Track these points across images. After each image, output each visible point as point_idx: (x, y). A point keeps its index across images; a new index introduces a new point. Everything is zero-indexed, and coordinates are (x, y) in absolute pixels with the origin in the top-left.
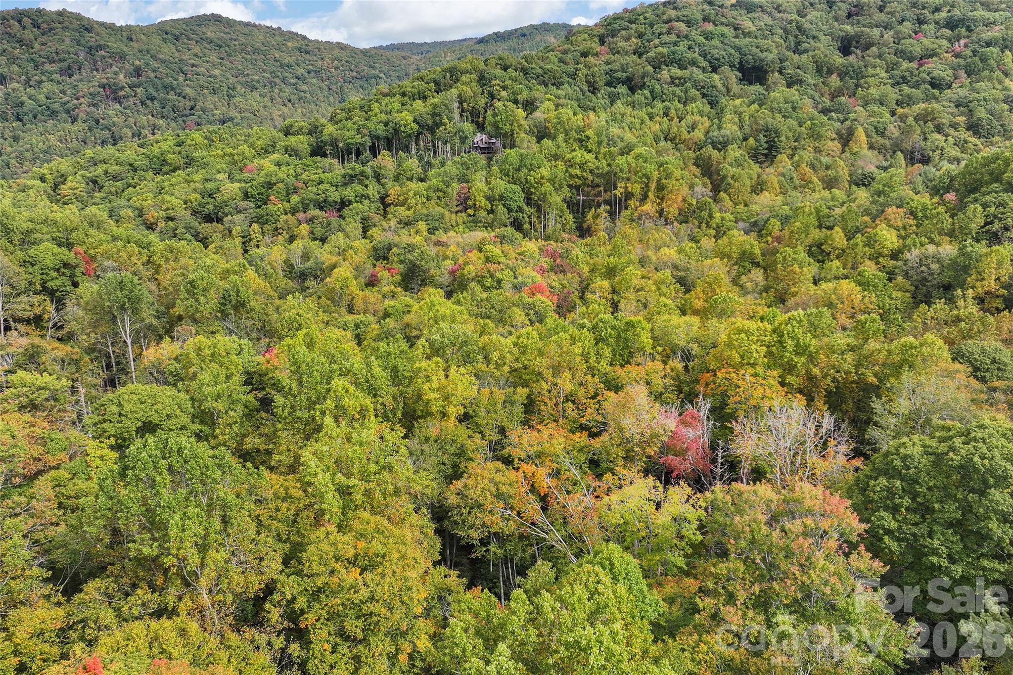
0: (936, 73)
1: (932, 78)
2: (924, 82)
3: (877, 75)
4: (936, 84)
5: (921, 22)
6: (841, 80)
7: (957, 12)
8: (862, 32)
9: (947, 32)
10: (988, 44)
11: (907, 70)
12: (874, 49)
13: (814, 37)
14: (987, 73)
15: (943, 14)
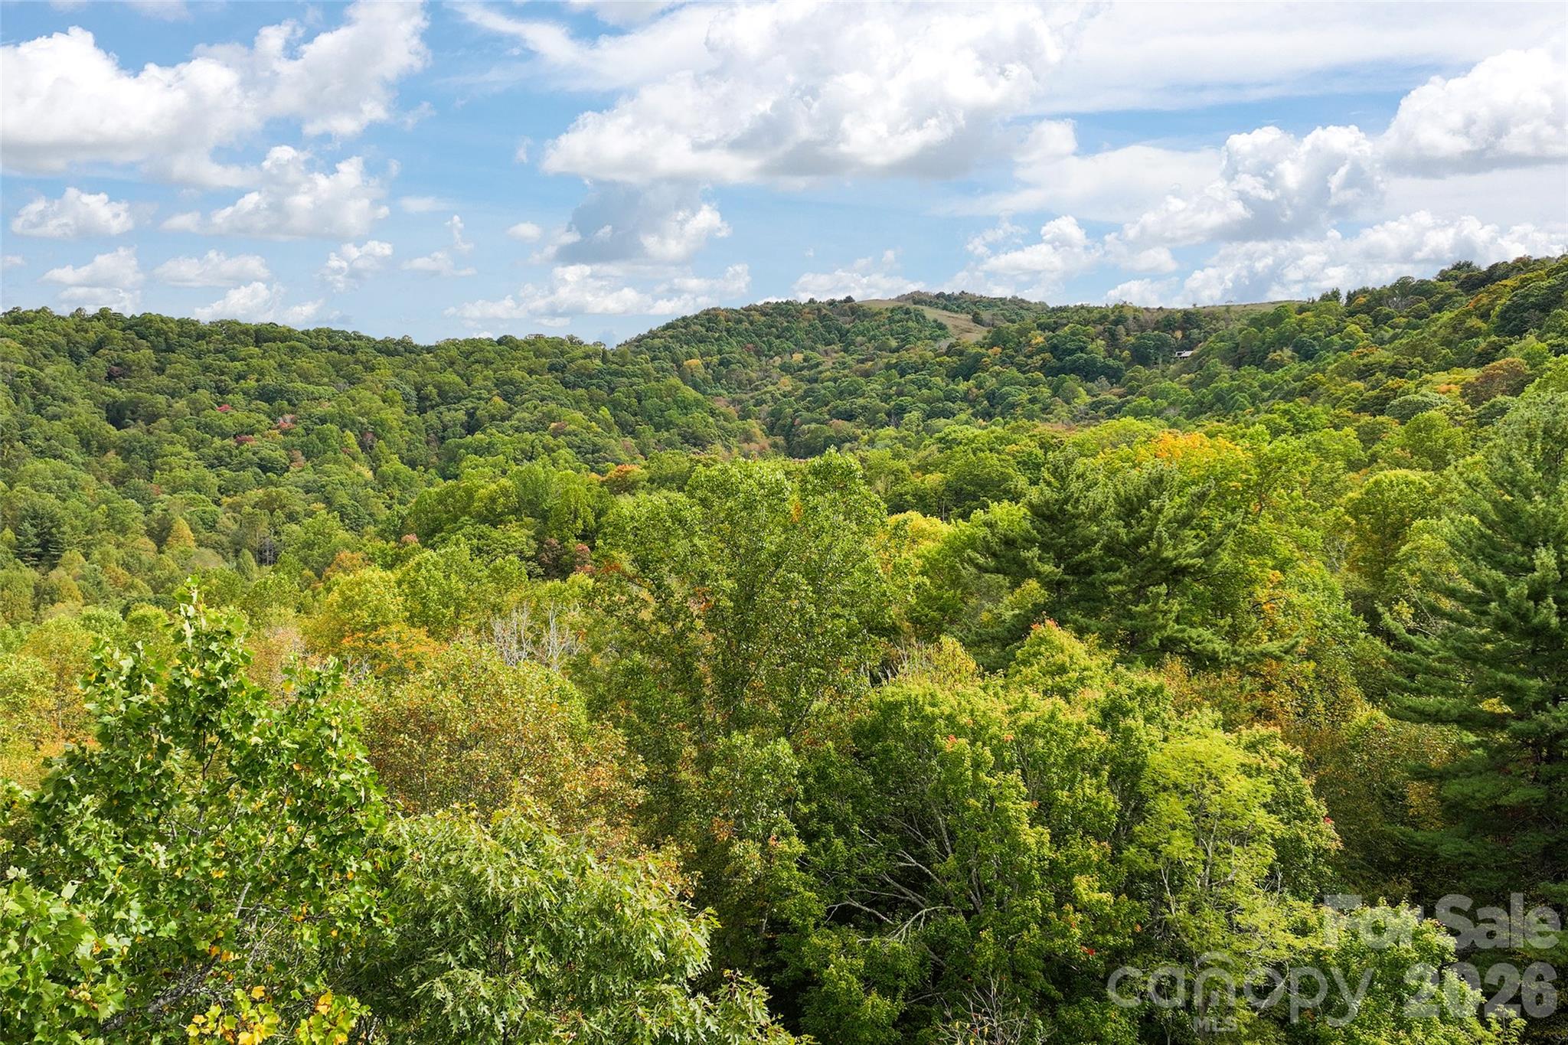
0: (265, 453)
1: (261, 459)
2: (251, 463)
3: (180, 454)
4: (265, 466)
5: (222, 391)
6: (125, 460)
7: (268, 381)
8: (139, 397)
9: (264, 406)
10: (323, 421)
11: (223, 448)
12: (164, 420)
13: (65, 400)
14: (330, 454)
15: (251, 383)
